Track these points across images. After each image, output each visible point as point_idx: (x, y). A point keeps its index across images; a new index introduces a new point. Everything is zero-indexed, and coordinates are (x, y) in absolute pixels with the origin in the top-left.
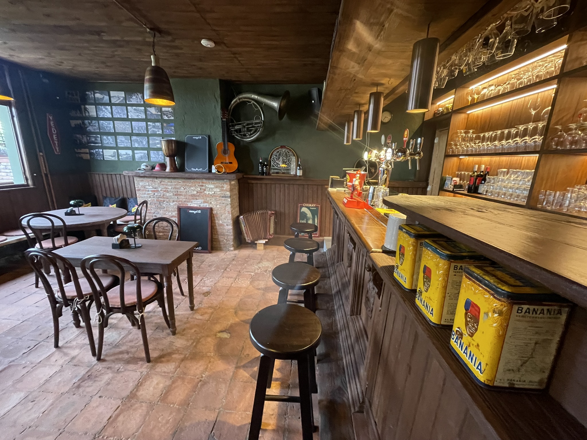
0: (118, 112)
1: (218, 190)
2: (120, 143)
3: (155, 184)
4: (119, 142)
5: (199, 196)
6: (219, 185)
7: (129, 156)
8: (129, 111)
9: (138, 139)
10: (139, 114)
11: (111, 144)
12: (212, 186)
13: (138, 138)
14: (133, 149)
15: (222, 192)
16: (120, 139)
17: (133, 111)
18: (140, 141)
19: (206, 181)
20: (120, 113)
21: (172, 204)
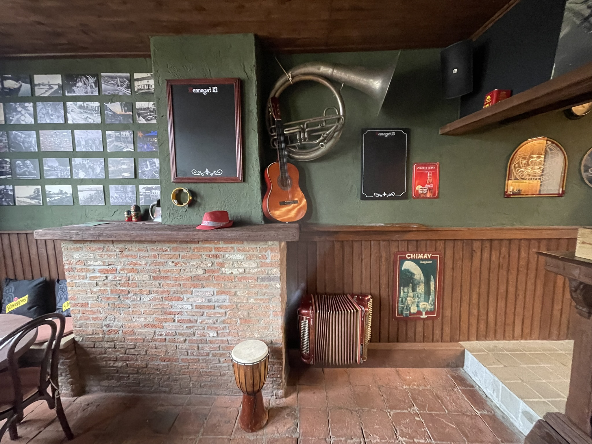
0: (48, 113)
1: (254, 265)
2: (49, 173)
3: (109, 256)
4: (47, 170)
5: (208, 279)
6: (256, 253)
7: (67, 197)
8: (69, 109)
9: (85, 162)
10: (89, 116)
11: (31, 173)
12: (239, 256)
13: (87, 162)
14: (74, 182)
15: (263, 269)
16: (50, 165)
17: (78, 110)
18: (90, 166)
19: (225, 246)
20: (52, 115)
21: (146, 298)
